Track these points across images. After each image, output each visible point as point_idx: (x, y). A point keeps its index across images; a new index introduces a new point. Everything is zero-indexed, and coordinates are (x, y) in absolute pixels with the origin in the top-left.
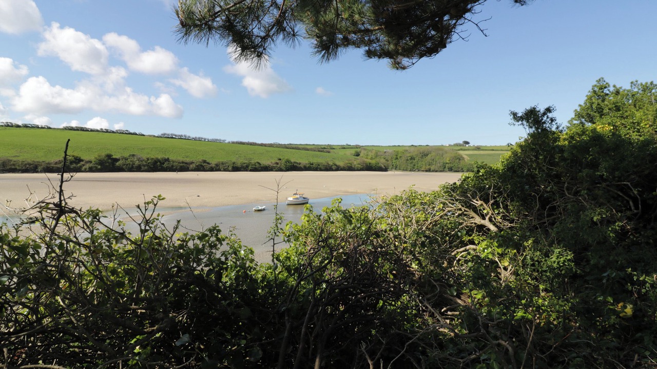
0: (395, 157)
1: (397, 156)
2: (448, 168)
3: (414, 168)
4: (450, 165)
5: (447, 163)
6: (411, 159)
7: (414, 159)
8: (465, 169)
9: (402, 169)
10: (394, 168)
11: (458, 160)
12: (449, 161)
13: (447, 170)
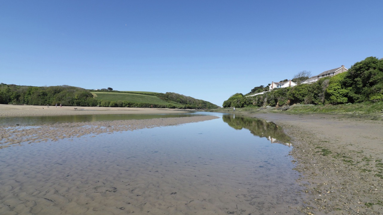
0: (28, 92)
1: (30, 91)
2: (76, 103)
3: (45, 103)
4: (78, 100)
5: (75, 99)
6: (43, 95)
7: (47, 95)
8: (90, 104)
9: (33, 103)
10: (26, 103)
11: (85, 97)
12: (77, 97)
13: (76, 105)
